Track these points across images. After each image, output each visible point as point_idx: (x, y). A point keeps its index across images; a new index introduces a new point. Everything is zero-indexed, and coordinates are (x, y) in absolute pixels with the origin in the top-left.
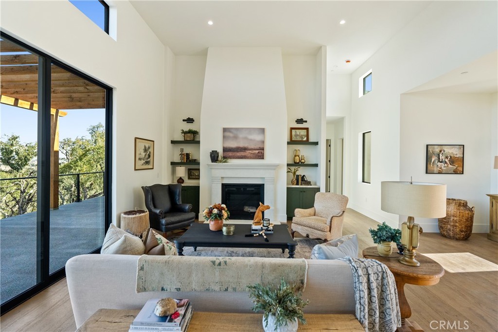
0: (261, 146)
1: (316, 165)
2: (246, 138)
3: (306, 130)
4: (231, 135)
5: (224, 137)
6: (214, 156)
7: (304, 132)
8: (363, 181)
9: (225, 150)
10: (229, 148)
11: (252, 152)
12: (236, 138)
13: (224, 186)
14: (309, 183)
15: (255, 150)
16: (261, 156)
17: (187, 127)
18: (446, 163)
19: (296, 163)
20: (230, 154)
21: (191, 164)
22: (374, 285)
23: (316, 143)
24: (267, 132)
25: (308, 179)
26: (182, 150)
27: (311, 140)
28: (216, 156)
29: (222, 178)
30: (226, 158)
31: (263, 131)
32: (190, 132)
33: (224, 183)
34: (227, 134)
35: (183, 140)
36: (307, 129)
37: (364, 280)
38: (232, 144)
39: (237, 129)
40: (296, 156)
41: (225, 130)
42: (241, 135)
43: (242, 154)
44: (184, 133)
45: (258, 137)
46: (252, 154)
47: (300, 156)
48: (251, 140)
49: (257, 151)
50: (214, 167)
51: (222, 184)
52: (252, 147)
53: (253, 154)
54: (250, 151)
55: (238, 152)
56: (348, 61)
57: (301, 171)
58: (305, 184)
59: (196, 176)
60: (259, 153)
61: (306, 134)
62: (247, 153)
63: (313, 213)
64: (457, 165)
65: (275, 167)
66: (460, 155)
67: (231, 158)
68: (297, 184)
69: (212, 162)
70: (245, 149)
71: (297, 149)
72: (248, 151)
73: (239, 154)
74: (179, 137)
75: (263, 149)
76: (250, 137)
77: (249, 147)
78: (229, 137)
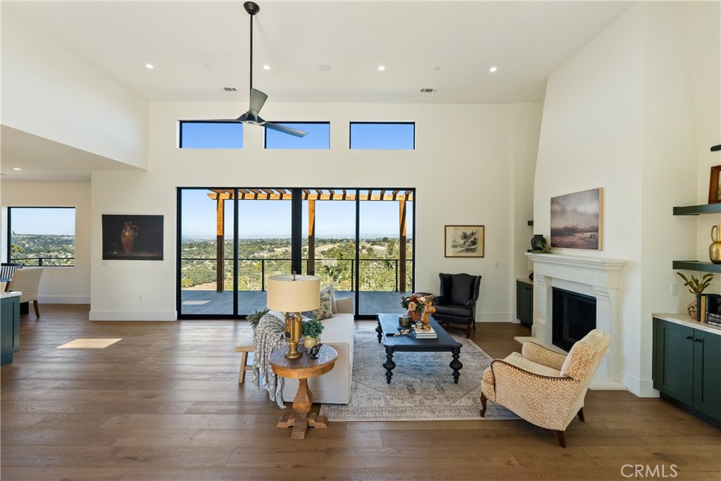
0: (594, 224)
2: (575, 212)
5: (552, 212)
9: (554, 233)
10: (557, 230)
11: (583, 237)
12: (563, 212)
15: (586, 231)
16: (593, 244)
19: (717, 263)
20: (558, 240)
30: (554, 246)
31: (597, 194)
34: (557, 207)
38: (561, 224)
39: (566, 197)
40: (716, 243)
41: (553, 201)
42: (569, 207)
43: (571, 239)
45: (589, 208)
46: (582, 239)
48: (581, 214)
49: (588, 235)
52: (582, 226)
53: (584, 239)
54: (580, 235)
55: (566, 235)
60: (591, 236)
62: (577, 237)
67: (558, 247)
68: (698, 318)
70: (573, 231)
72: (577, 235)
73: (567, 240)
75: (597, 230)
76: (580, 209)
77: (579, 228)
78: (556, 211)
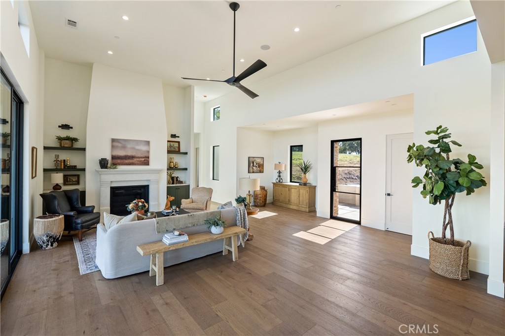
0: (147, 155)
1: (186, 169)
2: (133, 148)
3: (177, 143)
4: (119, 145)
5: (113, 146)
6: (104, 163)
7: (176, 145)
8: (213, 179)
9: (113, 157)
10: (118, 156)
12: (124, 147)
13: (113, 189)
14: (181, 182)
15: (141, 158)
16: (146, 162)
17: (64, 133)
18: (256, 167)
19: (171, 168)
20: (119, 161)
22: (242, 214)
23: (186, 153)
24: (151, 144)
25: (181, 179)
26: (57, 156)
27: (182, 151)
28: (106, 163)
29: (111, 182)
30: (115, 165)
31: (148, 143)
32: (68, 138)
33: (112, 186)
34: (116, 144)
35: (59, 146)
36: (179, 142)
37: (239, 212)
38: (120, 153)
39: (125, 140)
40: (171, 162)
41: (113, 140)
42: (129, 146)
43: (130, 161)
44: (60, 139)
45: (144, 148)
46: (138, 161)
47: (174, 163)
48: (138, 150)
49: (143, 159)
50: (103, 173)
51: (111, 187)
52: (139, 155)
53: (140, 161)
54: (137, 159)
55: (126, 159)
56: (205, 96)
57: (176, 174)
58: (179, 183)
59: (74, 181)
60: (145, 160)
61: (178, 146)
62: (135, 160)
63: (191, 201)
64: (260, 168)
65: (158, 171)
66: (262, 163)
67: (120, 165)
68: (173, 183)
69: (101, 168)
70: (132, 157)
71: (172, 157)
73: (127, 161)
74: (53, 143)
75: (148, 158)
76: (138, 147)
77: (137, 156)
78: (117, 147)
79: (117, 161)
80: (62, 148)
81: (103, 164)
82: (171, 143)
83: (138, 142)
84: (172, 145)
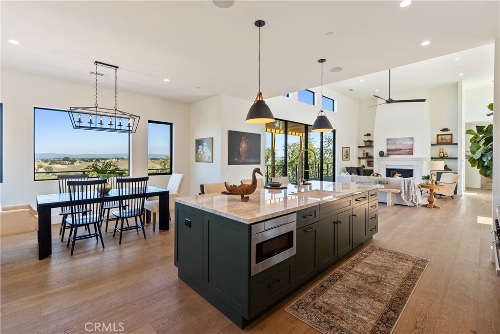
0: (411, 148)
1: (456, 158)
2: (401, 144)
4: (392, 142)
5: (387, 144)
7: (449, 137)
9: (388, 150)
10: (391, 149)
11: (405, 151)
12: (394, 143)
13: (388, 170)
14: (450, 170)
15: (407, 150)
16: (410, 152)
17: (367, 138)
19: (440, 157)
20: (391, 152)
21: (369, 158)
23: (457, 144)
24: (415, 139)
26: (364, 151)
27: (454, 142)
30: (388, 155)
31: (412, 139)
32: (368, 141)
33: (387, 168)
34: (389, 142)
36: (451, 135)
38: (393, 147)
39: (395, 139)
40: (441, 152)
41: (388, 140)
42: (398, 142)
43: (399, 152)
44: (365, 142)
45: (409, 143)
47: (444, 153)
48: (404, 144)
50: (381, 160)
55: (396, 151)
58: (446, 171)
59: (372, 164)
62: (402, 152)
65: (420, 160)
67: (392, 155)
69: (380, 157)
70: (400, 150)
71: (442, 148)
74: (362, 144)
75: (412, 149)
76: (404, 143)
77: (403, 148)
78: (390, 143)
79: (390, 152)
80: (366, 146)
81: (382, 154)
82: (443, 136)
83: (404, 139)
84: (444, 138)
